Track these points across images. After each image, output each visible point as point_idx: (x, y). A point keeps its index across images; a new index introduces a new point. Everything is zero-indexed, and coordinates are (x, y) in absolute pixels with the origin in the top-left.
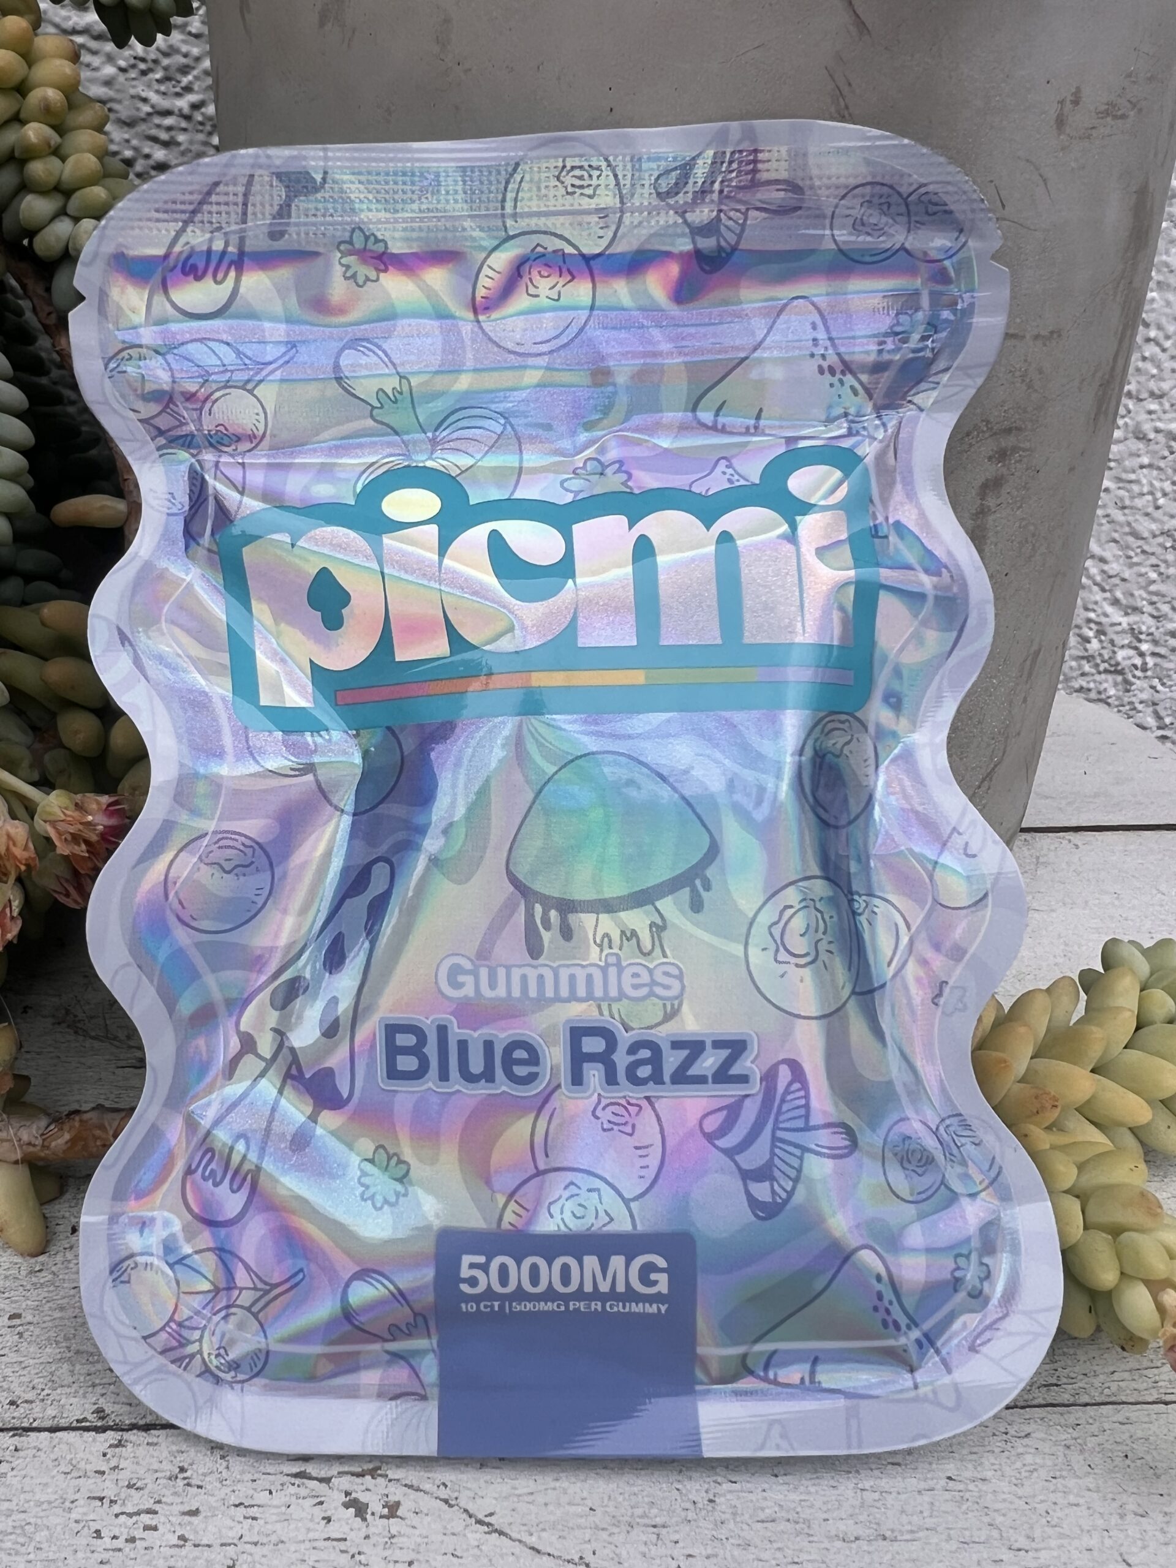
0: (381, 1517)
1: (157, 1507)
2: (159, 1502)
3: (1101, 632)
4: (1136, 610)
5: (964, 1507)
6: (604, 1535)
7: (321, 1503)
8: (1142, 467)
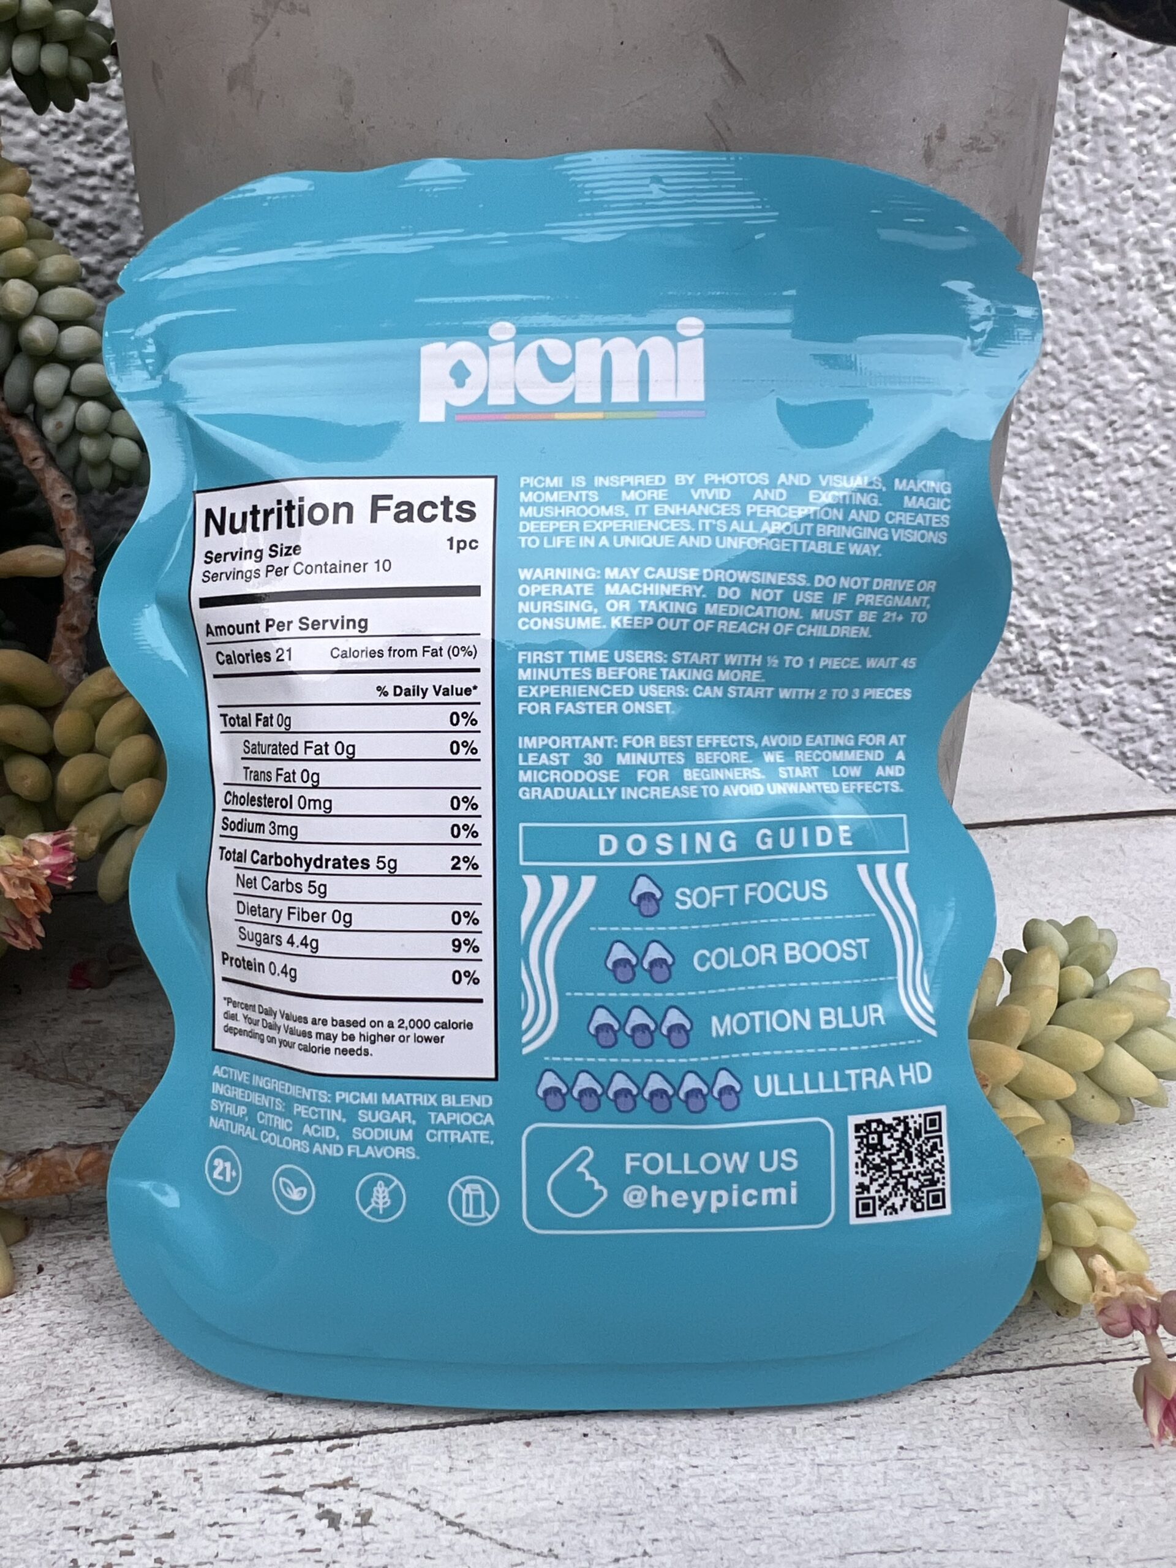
0: (355, 1525)
1: (133, 1532)
2: (135, 1527)
3: (1021, 635)
4: (1054, 612)
5: (916, 1474)
6: (572, 1527)
7: (295, 1517)
8: (1049, 475)
